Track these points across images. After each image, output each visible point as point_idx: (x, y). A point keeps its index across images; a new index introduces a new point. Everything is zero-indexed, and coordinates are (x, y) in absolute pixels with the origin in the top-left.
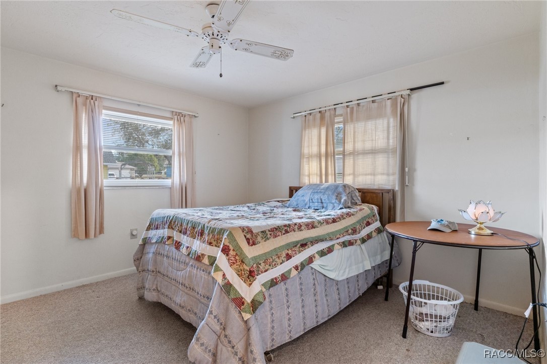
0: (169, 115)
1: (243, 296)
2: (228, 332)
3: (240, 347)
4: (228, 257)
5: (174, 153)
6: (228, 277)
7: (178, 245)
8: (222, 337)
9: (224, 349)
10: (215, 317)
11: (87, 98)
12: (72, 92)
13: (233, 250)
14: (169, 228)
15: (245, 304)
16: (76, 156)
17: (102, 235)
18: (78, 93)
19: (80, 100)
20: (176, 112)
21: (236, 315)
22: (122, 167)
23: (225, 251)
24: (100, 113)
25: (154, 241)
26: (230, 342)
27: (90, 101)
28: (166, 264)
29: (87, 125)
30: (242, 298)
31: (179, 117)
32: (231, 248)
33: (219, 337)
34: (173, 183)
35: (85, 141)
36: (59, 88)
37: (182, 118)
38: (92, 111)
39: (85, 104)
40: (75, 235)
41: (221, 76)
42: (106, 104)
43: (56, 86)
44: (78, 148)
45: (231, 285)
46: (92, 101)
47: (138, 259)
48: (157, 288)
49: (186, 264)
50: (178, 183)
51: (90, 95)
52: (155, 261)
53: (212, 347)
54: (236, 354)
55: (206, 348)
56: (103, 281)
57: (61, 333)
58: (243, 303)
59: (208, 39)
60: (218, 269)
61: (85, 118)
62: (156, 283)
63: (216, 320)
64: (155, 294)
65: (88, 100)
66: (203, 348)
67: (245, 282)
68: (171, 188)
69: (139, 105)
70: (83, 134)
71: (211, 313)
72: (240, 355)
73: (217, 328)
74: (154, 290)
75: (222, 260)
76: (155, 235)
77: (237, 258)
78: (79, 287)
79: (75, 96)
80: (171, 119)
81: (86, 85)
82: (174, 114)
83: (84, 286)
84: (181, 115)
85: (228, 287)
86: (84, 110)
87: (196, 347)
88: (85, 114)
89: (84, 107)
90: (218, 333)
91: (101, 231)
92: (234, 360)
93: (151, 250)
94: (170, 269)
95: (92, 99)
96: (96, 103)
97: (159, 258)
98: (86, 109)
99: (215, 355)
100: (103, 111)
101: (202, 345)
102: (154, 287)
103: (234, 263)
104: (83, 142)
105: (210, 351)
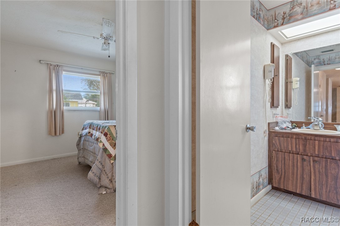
0: (98, 73)
1: (112, 154)
2: (105, 169)
3: (110, 175)
4: (106, 138)
5: (101, 93)
6: (105, 145)
7: (92, 135)
8: (103, 171)
9: (104, 176)
10: (100, 162)
11: (55, 66)
12: (48, 64)
13: (109, 135)
14: (89, 128)
15: (112, 157)
16: (50, 95)
17: (63, 134)
18: (51, 64)
19: (52, 67)
20: (102, 72)
21: (109, 162)
22: (87, 102)
23: (106, 135)
24: (62, 73)
25: (84, 135)
26: (106, 173)
27: (57, 67)
28: (87, 144)
29: (55, 79)
30: (111, 154)
31: (103, 74)
32: (108, 133)
33: (102, 171)
34: (100, 109)
35: (54, 87)
36: (41, 62)
37: (105, 75)
38: (58, 72)
39: (54, 69)
40: (50, 133)
41: (109, 57)
42: (65, 68)
43: (40, 61)
44: (51, 91)
45: (107, 149)
46: (58, 67)
47: (78, 145)
48: (84, 156)
49: (93, 143)
50: (103, 109)
51: (56, 65)
52: (83, 144)
53: (98, 175)
54: (108, 178)
55: (95, 175)
56: (64, 157)
57: (41, 174)
58: (111, 157)
59: (103, 40)
60: (101, 142)
61: (54, 76)
62: (84, 154)
63: (100, 163)
64: (83, 159)
65: (56, 67)
66: (94, 174)
67: (113, 148)
68: (99, 112)
69: (82, 69)
70: (53, 84)
71: (98, 160)
72: (110, 178)
73: (101, 167)
74: (83, 157)
75: (103, 139)
76: (85, 132)
77: (111, 138)
78: (52, 159)
79: (49, 65)
80: (99, 75)
81: (55, 59)
82: (101, 72)
83: (54, 159)
84: (104, 73)
85: (105, 150)
86: (54, 72)
87: (91, 173)
88: (55, 74)
89: (54, 71)
90: (101, 169)
91: (63, 132)
92: (107, 180)
93: (83, 139)
94: (89, 146)
95: (58, 66)
96: (60, 68)
97: (85, 142)
98: (55, 71)
99: (100, 179)
100: (63, 72)
101: (93, 173)
102: (83, 156)
103: (109, 140)
104: (53, 88)
105: (97, 176)
